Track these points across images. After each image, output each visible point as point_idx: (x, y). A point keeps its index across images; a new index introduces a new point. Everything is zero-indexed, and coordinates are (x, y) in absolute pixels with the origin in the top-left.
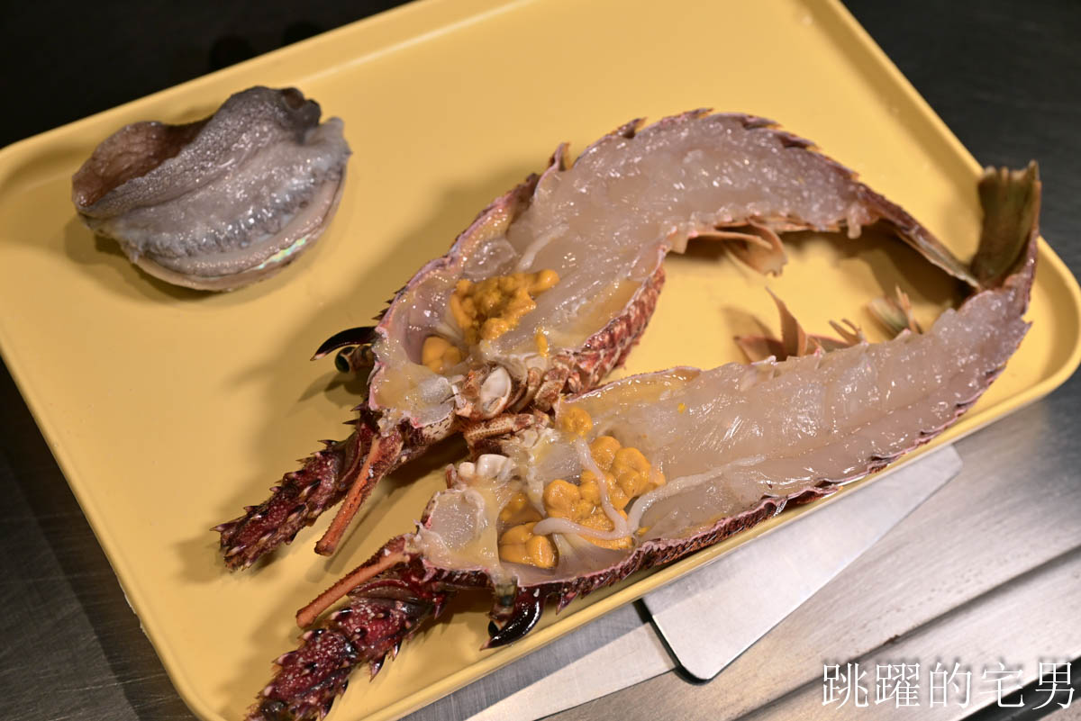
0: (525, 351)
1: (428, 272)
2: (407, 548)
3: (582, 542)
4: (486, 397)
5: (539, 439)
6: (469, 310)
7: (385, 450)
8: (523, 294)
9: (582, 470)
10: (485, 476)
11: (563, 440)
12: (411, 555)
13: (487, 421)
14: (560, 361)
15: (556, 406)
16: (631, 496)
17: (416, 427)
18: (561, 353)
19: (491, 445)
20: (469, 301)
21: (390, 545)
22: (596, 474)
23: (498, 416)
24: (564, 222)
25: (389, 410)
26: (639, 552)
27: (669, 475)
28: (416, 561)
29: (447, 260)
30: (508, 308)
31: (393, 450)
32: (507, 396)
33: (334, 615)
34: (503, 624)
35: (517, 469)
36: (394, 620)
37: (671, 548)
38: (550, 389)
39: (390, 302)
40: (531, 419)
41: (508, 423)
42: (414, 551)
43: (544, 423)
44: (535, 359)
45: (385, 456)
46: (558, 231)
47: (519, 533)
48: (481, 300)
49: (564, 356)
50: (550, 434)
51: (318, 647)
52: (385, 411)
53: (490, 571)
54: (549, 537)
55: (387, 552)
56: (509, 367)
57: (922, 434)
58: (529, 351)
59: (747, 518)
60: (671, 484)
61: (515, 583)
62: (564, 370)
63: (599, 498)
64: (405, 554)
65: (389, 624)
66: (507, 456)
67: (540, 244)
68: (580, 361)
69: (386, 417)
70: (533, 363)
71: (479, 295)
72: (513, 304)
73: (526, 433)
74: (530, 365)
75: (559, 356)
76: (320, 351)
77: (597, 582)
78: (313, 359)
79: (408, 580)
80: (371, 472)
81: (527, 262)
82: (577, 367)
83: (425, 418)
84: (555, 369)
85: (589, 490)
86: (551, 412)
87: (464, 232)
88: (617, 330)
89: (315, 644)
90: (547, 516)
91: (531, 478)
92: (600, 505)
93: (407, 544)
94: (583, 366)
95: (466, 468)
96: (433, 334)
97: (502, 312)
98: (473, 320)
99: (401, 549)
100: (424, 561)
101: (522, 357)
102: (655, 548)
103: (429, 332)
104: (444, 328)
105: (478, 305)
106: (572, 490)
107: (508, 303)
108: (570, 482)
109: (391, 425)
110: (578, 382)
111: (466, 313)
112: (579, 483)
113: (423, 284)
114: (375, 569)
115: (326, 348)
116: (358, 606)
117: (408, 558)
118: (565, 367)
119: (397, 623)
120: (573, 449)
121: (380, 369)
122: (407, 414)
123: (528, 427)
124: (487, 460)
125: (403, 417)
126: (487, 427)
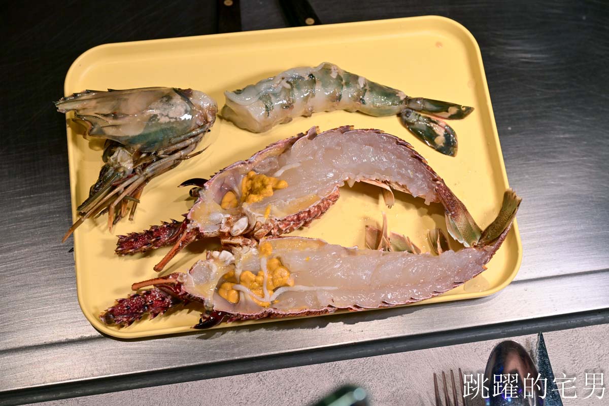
0: (260, 213)
1: (238, 165)
2: (178, 279)
3: (249, 298)
4: (235, 227)
5: (248, 252)
6: (248, 186)
7: (188, 237)
8: (269, 188)
9: (261, 270)
10: (222, 259)
11: (258, 255)
12: (178, 282)
13: (232, 237)
14: (271, 222)
15: (261, 240)
16: (276, 287)
17: (201, 232)
18: (273, 219)
19: (229, 247)
20: (250, 182)
21: (173, 275)
22: (265, 273)
23: (237, 237)
24: (300, 162)
25: (193, 221)
26: (266, 311)
27: (296, 282)
28: (179, 285)
29: (247, 162)
30: (261, 192)
31: (191, 238)
32: (243, 230)
33: (144, 292)
34: (205, 320)
35: (234, 261)
36: (166, 302)
37: (279, 314)
38: (262, 232)
39: (216, 174)
40: (249, 242)
41: (240, 241)
42: (180, 281)
43: (254, 245)
44: (262, 218)
45: (187, 239)
46: (295, 165)
47: (228, 285)
48: (254, 183)
49: (273, 221)
50: (254, 251)
51: (134, 301)
52: (191, 222)
53: (206, 299)
54: (238, 292)
55: (171, 277)
56: (250, 218)
57: (412, 298)
58: (262, 213)
59: (315, 312)
60: (295, 286)
61: (213, 307)
62: (271, 226)
63: (263, 283)
64: (176, 281)
65: (163, 303)
66: (233, 254)
67: (288, 167)
68: (280, 224)
69: (191, 224)
70: (260, 218)
71: (254, 181)
72: (264, 191)
73: (245, 247)
74: (259, 219)
75: (271, 220)
76: (182, 185)
77: (245, 317)
78: (179, 187)
79: (176, 290)
80: (181, 244)
81: (279, 173)
82: (278, 225)
83: (206, 229)
84: (267, 224)
85: (260, 279)
86: (258, 241)
87: (259, 152)
88: (302, 215)
89: (133, 300)
90: (239, 284)
91: (238, 266)
92: (262, 286)
93: (179, 277)
94: (281, 226)
95: (216, 254)
96: (232, 190)
97: (258, 192)
98: (248, 191)
99: (176, 278)
100: (182, 287)
101: (257, 215)
102: (273, 312)
103: (231, 189)
104: (236, 190)
105: (252, 185)
106: (253, 277)
107: (262, 189)
108: (253, 273)
109: (192, 228)
110: (276, 232)
111: (247, 187)
112: (257, 274)
113: (234, 169)
114: (164, 281)
115: (186, 183)
116: (154, 292)
117: (177, 283)
118: (272, 225)
119: (166, 304)
120: (260, 261)
121: (199, 201)
122: (199, 225)
123: (247, 245)
124: (225, 253)
125: (197, 226)
126: (231, 239)
